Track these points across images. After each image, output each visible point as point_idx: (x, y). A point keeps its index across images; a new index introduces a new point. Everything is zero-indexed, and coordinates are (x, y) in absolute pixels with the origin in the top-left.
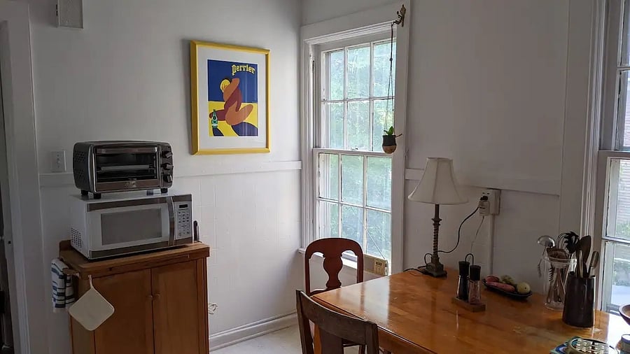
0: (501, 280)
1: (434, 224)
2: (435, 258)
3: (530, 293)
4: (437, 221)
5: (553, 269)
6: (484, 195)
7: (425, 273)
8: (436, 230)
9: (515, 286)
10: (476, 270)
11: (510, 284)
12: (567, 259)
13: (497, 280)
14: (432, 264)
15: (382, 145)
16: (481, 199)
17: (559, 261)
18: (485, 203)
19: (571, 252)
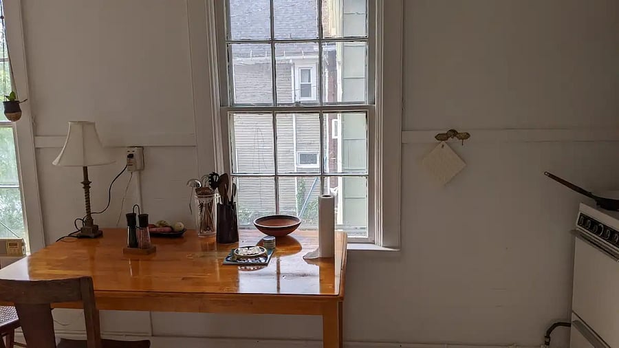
0: (158, 225)
1: (84, 188)
2: (89, 220)
3: (184, 230)
4: (87, 184)
5: (202, 205)
6: (129, 153)
7: (80, 237)
8: (87, 193)
9: (171, 227)
10: (144, 218)
11: (166, 226)
12: (211, 195)
13: (155, 227)
14: (86, 227)
15: (3, 111)
16: (128, 157)
17: (206, 197)
18: (132, 160)
19: (214, 189)
